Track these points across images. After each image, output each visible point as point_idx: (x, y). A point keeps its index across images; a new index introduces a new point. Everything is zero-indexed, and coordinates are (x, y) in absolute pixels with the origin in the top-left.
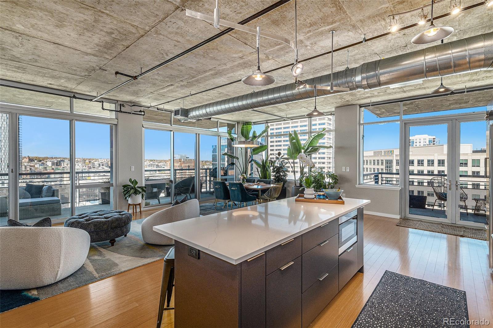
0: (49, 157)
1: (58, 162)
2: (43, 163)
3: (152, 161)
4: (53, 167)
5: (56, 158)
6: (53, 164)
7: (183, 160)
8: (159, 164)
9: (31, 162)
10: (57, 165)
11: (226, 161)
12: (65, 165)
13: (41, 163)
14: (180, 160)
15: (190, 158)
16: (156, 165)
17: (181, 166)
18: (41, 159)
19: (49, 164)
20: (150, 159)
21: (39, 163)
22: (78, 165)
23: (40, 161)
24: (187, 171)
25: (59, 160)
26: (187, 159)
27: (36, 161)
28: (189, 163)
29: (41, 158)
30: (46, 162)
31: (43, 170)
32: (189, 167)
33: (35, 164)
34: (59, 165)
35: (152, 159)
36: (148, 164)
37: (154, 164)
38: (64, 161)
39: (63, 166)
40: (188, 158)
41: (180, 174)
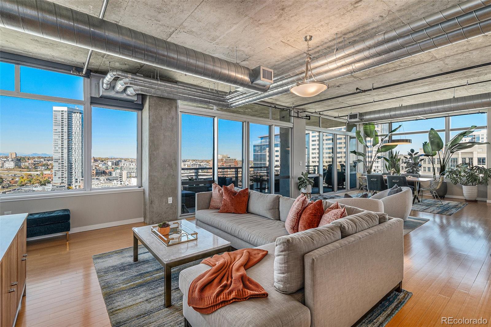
0: (109, 158)
1: (117, 161)
2: (105, 163)
3: (194, 161)
4: (113, 166)
5: (114, 159)
6: (113, 164)
7: (224, 160)
8: (201, 164)
9: (96, 162)
10: (116, 165)
11: (267, 161)
12: (122, 165)
13: (103, 163)
14: (222, 160)
15: (231, 158)
16: (199, 164)
17: (223, 166)
18: (103, 160)
19: (110, 164)
20: (193, 159)
21: (102, 163)
22: (133, 165)
23: (103, 161)
24: (229, 170)
25: (118, 160)
26: (229, 159)
27: (99, 161)
28: (230, 163)
29: (103, 158)
30: (107, 162)
31: (105, 169)
32: (230, 166)
33: (99, 164)
34: (117, 165)
35: (194, 159)
36: (192, 164)
37: (197, 163)
38: (121, 161)
39: (120, 166)
40: (229, 157)
41: (222, 173)
